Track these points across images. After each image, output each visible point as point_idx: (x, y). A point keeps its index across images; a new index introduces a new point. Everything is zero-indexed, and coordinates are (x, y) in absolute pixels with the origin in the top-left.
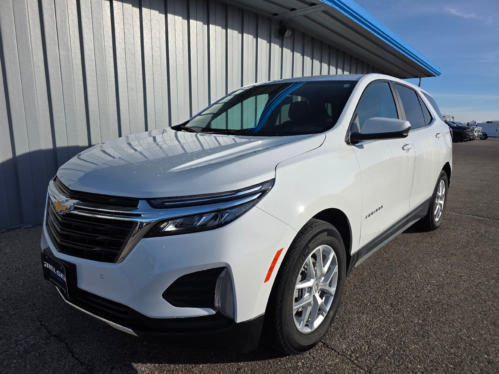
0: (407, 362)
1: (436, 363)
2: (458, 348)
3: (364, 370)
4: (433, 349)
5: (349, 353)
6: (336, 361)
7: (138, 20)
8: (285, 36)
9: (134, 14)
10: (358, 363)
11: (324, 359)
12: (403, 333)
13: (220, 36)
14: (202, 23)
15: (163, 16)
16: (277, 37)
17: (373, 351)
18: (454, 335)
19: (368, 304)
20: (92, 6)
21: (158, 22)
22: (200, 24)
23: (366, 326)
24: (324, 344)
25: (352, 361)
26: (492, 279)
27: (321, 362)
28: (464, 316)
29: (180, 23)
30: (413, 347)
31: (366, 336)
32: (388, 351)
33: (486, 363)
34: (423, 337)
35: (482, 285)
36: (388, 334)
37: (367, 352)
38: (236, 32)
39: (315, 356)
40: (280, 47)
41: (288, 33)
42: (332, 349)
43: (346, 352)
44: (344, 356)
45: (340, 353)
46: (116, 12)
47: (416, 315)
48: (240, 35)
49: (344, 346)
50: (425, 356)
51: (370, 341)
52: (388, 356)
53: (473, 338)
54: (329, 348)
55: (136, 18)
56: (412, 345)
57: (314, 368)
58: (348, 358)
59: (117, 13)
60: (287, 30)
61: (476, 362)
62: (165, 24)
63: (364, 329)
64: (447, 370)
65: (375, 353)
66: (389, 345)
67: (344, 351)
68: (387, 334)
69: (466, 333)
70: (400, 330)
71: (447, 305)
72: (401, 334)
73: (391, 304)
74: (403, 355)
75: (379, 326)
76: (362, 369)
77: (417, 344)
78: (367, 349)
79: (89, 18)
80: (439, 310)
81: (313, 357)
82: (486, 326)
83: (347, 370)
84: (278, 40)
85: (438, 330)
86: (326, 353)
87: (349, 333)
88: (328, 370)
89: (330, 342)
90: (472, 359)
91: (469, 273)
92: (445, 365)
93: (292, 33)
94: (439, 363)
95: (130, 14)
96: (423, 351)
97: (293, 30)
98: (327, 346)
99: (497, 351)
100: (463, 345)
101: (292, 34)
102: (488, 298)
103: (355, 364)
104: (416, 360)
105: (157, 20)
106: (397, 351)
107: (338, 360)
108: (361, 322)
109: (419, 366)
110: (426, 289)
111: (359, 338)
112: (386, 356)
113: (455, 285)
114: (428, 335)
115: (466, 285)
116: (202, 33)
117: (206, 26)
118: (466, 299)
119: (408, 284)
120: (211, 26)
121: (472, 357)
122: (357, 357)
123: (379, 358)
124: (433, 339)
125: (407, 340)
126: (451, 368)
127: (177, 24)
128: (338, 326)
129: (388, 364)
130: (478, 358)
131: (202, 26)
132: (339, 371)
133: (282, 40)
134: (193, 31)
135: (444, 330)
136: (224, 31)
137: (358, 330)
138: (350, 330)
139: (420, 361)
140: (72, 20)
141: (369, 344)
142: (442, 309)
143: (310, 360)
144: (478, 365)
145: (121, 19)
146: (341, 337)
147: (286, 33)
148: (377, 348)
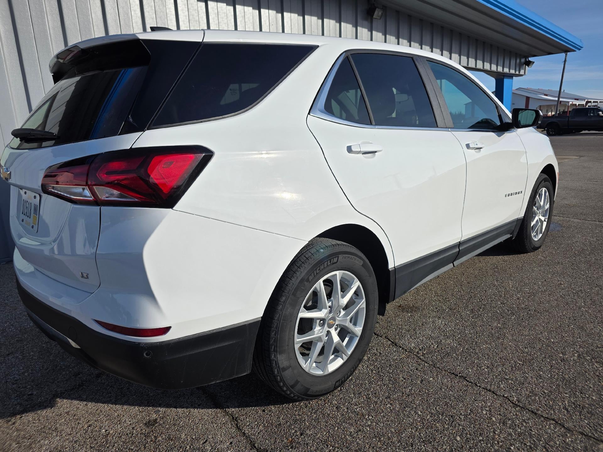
0: (474, 359)
1: (505, 360)
2: (532, 348)
3: (428, 364)
4: (505, 348)
5: (417, 350)
6: (402, 356)
7: (204, 15)
8: (374, 17)
9: (199, 9)
10: (424, 358)
11: (390, 355)
12: (478, 335)
13: (297, 25)
14: (274, 12)
15: (231, 8)
16: (366, 19)
17: (442, 349)
18: (533, 337)
19: (447, 310)
20: (156, 5)
21: (226, 15)
22: (273, 13)
23: (439, 329)
24: (393, 343)
25: (418, 357)
26: (596, 287)
27: (387, 357)
28: (550, 321)
29: (251, 14)
30: (484, 346)
31: (438, 337)
32: (458, 349)
33: (559, 361)
34: (499, 338)
35: (582, 293)
36: (461, 336)
37: (436, 350)
38: (314, 19)
39: (381, 352)
40: (368, 31)
41: (378, 13)
42: (400, 347)
43: (414, 349)
44: (411, 352)
45: (407, 350)
46: (181, 8)
47: (496, 320)
48: (320, 21)
49: (413, 345)
50: (495, 354)
51: (441, 341)
52: (456, 353)
53: (552, 340)
54: (397, 346)
55: (202, 13)
56: (484, 345)
57: (379, 361)
58: (415, 355)
59: (182, 10)
60: (377, 9)
61: (548, 360)
62: (233, 17)
63: (436, 332)
64: (515, 365)
65: (444, 350)
66: (460, 344)
67: (412, 348)
68: (459, 336)
69: (547, 335)
70: (475, 332)
71: (535, 311)
72: (475, 335)
73: (472, 310)
74: (472, 353)
75: (453, 329)
76: (427, 363)
77: (490, 344)
78: (435, 347)
79: (153, 19)
80: (523, 315)
81: (380, 353)
82: (572, 330)
83: (411, 364)
84: (366, 23)
85: (516, 333)
86: (393, 350)
87: (420, 334)
88: (393, 363)
89: (399, 341)
90: (545, 358)
91: (571, 282)
92: (514, 362)
93: (382, 12)
94: (508, 360)
95: (195, 10)
96: (494, 350)
97: (384, 8)
98: (396, 345)
99: (575, 352)
100: (539, 346)
101: (382, 14)
102: (584, 305)
103: (421, 359)
104: (484, 357)
105: (224, 13)
106: (466, 349)
107: (404, 356)
108: (435, 325)
109: (486, 362)
110: (515, 296)
111: (429, 339)
112: (454, 353)
113: (550, 293)
114: (504, 337)
115: (563, 292)
116: (275, 23)
117: (280, 15)
118: (558, 305)
119: (496, 292)
120: (285, 14)
121: (545, 356)
122: (424, 354)
123: (446, 355)
124: (508, 340)
125: (479, 341)
126: (520, 364)
127: (247, 15)
128: (410, 329)
129: (454, 359)
130: (552, 357)
131: (275, 14)
132: (403, 364)
133: (371, 23)
134: (265, 21)
135: (523, 333)
136: (301, 18)
137: (431, 332)
138: (422, 332)
139: (488, 358)
140: (136, 23)
141: (439, 343)
142: (527, 314)
143: (376, 355)
144: (550, 363)
145: (186, 16)
146: (411, 338)
147: (376, 13)
148: (447, 347)
